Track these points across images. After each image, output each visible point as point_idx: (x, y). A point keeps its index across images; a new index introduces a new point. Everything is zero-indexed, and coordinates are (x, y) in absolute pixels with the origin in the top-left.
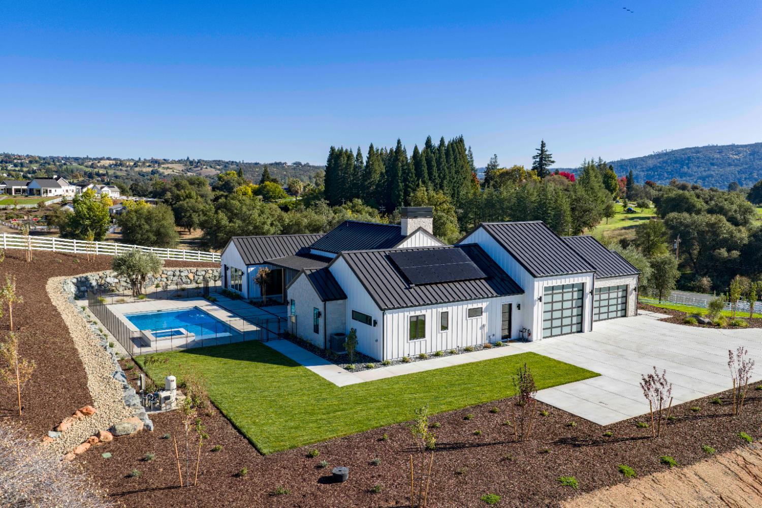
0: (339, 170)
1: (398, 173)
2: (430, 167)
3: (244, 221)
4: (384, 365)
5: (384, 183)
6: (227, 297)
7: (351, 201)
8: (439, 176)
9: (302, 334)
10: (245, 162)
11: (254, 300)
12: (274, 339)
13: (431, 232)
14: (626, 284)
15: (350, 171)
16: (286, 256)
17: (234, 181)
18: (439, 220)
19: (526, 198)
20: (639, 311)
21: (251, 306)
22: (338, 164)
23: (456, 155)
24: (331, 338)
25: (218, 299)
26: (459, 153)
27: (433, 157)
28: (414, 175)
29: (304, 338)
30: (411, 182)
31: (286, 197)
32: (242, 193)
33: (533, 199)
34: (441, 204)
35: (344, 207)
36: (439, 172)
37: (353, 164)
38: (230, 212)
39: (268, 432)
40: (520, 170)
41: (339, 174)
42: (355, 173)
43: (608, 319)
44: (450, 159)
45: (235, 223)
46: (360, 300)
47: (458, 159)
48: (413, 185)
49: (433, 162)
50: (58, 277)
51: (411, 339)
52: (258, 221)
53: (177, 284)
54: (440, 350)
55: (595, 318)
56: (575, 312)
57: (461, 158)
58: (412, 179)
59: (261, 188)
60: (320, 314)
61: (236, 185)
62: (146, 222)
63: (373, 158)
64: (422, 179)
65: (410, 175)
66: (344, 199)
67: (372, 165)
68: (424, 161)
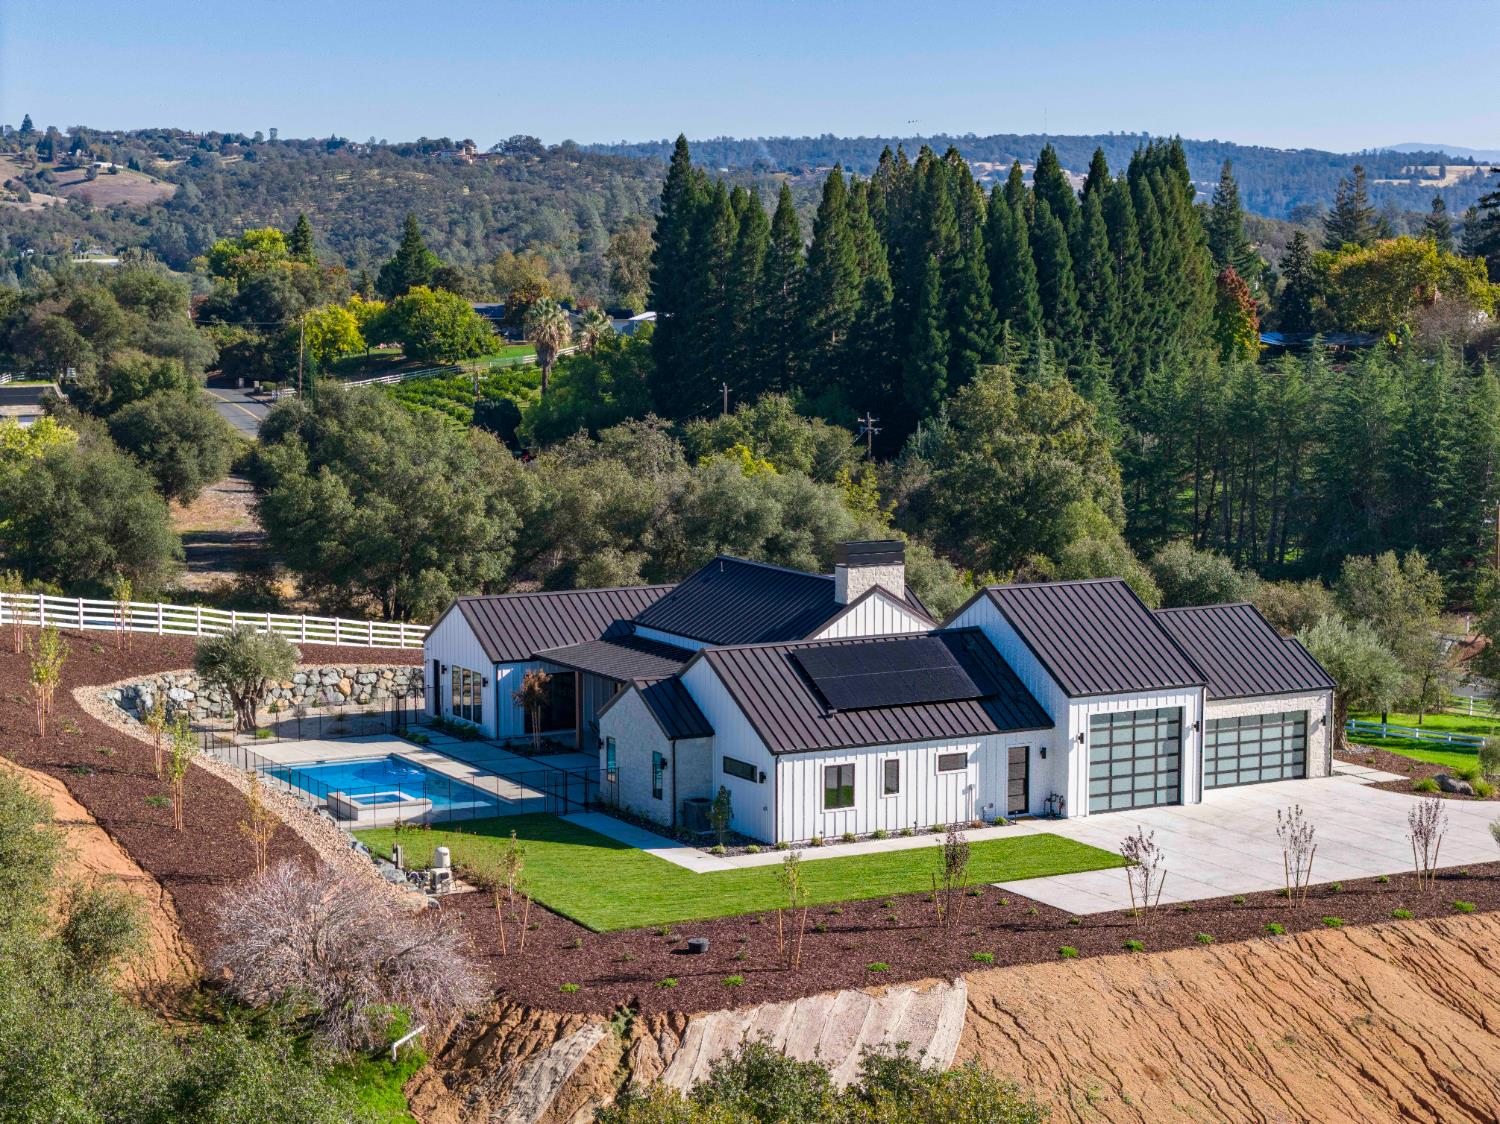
0: (711, 269)
1: (927, 294)
2: (1047, 272)
4: (777, 848)
5: (881, 319)
6: (448, 735)
7: (753, 403)
8: (1082, 303)
9: (629, 802)
10: (282, 136)
11: (515, 743)
12: (576, 811)
13: (901, 596)
14: (1303, 708)
15: (752, 273)
16: (580, 640)
17: (283, 278)
18: (1055, 483)
19: (1365, 405)
20: (1337, 765)
21: (508, 754)
22: (707, 245)
23: (1149, 220)
24: (685, 804)
25: (433, 740)
26: (1162, 210)
27: (1061, 228)
28: (986, 300)
29: (635, 810)
30: (976, 326)
31: (496, 351)
32: (324, 334)
33: (1389, 409)
34: (1064, 425)
35: (725, 428)
36: (1082, 285)
37: (763, 247)
38: (356, 471)
39: (600, 914)
40: (1420, 259)
41: (708, 282)
42: (769, 281)
43: (1260, 781)
44: (1125, 234)
45: (374, 508)
46: (737, 737)
47: (1158, 235)
48: (982, 336)
49: (1058, 252)
50: (84, 688)
51: (827, 806)
52: (446, 500)
53: (314, 705)
54: (881, 827)
55: (1207, 781)
56: (1163, 764)
57: (1170, 228)
58: (979, 316)
59: (394, 313)
60: (663, 764)
61: (295, 299)
62: (83, 501)
63: (838, 228)
64: (1017, 313)
65: (973, 298)
66: (726, 391)
67: (833, 252)
68: (1026, 247)
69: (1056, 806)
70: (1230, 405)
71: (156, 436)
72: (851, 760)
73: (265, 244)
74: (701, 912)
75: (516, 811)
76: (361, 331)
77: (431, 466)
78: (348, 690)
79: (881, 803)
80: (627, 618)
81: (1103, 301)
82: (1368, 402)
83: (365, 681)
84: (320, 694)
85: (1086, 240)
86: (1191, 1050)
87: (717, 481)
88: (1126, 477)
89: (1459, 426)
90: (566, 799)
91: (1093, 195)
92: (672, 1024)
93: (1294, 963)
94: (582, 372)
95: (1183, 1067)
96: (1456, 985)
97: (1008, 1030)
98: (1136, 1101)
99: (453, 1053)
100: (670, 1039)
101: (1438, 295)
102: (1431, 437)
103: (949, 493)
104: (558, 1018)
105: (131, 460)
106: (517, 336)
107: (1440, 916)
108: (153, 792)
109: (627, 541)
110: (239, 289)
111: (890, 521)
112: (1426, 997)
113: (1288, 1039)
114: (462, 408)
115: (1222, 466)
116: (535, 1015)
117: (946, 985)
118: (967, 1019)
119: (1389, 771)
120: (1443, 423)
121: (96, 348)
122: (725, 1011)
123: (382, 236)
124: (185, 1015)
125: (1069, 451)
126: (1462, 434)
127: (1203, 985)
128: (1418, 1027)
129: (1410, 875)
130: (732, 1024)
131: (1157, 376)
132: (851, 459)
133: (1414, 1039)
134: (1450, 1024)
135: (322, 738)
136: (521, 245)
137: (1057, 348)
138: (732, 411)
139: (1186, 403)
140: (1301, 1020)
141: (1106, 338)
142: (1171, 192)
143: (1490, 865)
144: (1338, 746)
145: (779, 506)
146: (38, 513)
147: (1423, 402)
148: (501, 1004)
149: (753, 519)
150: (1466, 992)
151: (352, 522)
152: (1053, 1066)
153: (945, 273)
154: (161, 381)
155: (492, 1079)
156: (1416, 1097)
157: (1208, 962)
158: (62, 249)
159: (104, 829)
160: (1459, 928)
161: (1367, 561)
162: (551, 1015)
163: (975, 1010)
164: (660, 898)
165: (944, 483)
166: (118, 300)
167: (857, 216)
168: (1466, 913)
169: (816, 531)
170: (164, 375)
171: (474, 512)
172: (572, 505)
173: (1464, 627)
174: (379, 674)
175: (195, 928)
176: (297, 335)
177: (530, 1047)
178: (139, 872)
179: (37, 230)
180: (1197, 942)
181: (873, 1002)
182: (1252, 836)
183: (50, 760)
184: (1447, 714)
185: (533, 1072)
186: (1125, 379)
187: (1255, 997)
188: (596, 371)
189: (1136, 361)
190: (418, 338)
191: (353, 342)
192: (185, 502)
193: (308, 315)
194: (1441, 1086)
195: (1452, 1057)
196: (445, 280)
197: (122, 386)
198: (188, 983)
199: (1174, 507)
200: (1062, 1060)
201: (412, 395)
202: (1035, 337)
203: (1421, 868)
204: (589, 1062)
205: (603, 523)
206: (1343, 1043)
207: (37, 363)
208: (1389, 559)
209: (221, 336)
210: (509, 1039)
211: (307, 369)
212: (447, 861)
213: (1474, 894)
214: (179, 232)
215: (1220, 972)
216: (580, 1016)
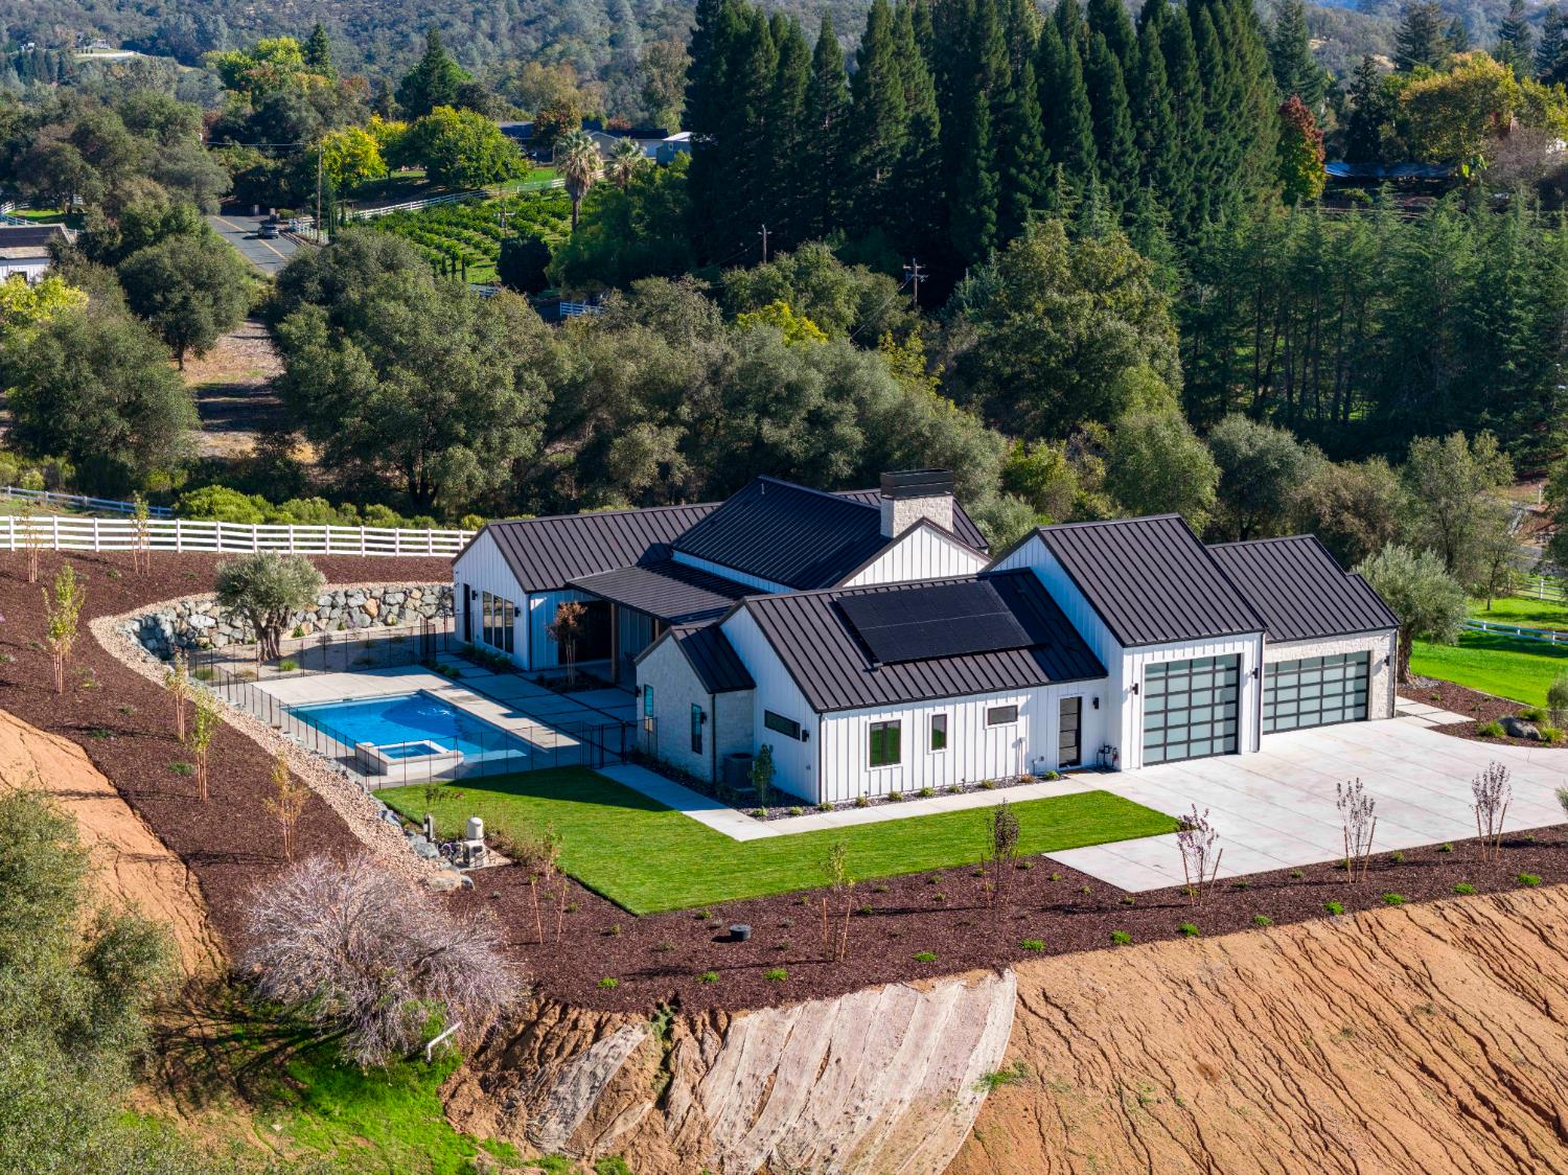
0: (749, 101)
1: (976, 134)
2: (1102, 110)
3: (424, 371)
4: (821, 810)
5: (927, 156)
6: (480, 665)
7: (793, 251)
8: (1139, 142)
9: (668, 754)
11: (548, 676)
12: (613, 763)
13: (949, 527)
14: (1365, 649)
15: (793, 106)
16: (616, 566)
17: (299, 97)
18: (1110, 345)
19: (1435, 261)
20: (1402, 703)
21: (543, 691)
22: (745, 76)
23: (1211, 52)
24: (726, 761)
25: (462, 672)
26: (1224, 42)
27: (1117, 63)
28: (1039, 140)
29: (673, 762)
30: (1027, 168)
31: (524, 174)
32: (344, 158)
33: (1460, 265)
34: (1118, 281)
35: (763, 279)
36: (1139, 124)
37: (804, 78)
38: (378, 341)
39: (638, 892)
40: (1495, 85)
41: (745, 115)
42: (809, 116)
43: (1321, 725)
44: (1185, 68)
45: (398, 382)
46: (779, 691)
47: (1219, 69)
48: (1034, 178)
49: (1113, 88)
50: (102, 619)
51: (873, 764)
52: (474, 373)
53: (340, 628)
54: (929, 784)
55: (1266, 725)
56: (1220, 712)
57: (1232, 60)
58: (1031, 157)
59: (417, 135)
60: (703, 717)
61: (312, 118)
62: (94, 372)
63: (883, 58)
64: (1071, 153)
65: (1024, 138)
66: (765, 233)
67: (877, 86)
68: (1080, 84)
69: (1109, 757)
70: (1293, 259)
71: (168, 285)
72: (896, 716)
73: (280, 55)
74: (742, 890)
75: (549, 764)
76: (382, 154)
77: (457, 336)
78: (374, 611)
79: (928, 759)
80: (665, 541)
81: (1161, 139)
82: (1438, 257)
83: (392, 601)
84: (346, 616)
85: (1143, 74)
86: (1246, 1046)
87: (757, 351)
88: (1184, 331)
89: (1534, 282)
90: (602, 748)
91: (1151, 28)
92: (714, 1023)
93: (1353, 946)
94: (615, 206)
95: (1237, 1065)
96: (1519, 968)
97: (1059, 1026)
98: (1189, 1103)
99: (490, 1053)
100: (712, 1040)
101: (1514, 122)
102: (1504, 295)
103: (998, 355)
104: (597, 1018)
105: (143, 329)
106: (545, 158)
107: (1504, 891)
108: (176, 758)
109: (663, 414)
110: (254, 102)
111: (937, 386)
112: (1488, 981)
113: (1346, 1032)
114: (488, 242)
115: (1284, 321)
116: (573, 1014)
117: (995, 977)
118: (1017, 1015)
119: (1454, 711)
120: (1517, 281)
121: (104, 175)
122: (767, 1009)
123: (402, 27)
124: (213, 1012)
125: (1125, 313)
126: (1537, 291)
127: (1259, 972)
128: (1480, 1016)
129: (1474, 842)
130: (776, 1023)
131: (1218, 226)
132: (895, 308)
133: (1475, 1028)
134: (1512, 1012)
135: (348, 670)
136: (549, 39)
137: (1112, 190)
138: (771, 259)
139: (1246, 254)
140: (1359, 1010)
141: (1164, 178)
142: (1233, 21)
143: (1556, 829)
144: (1402, 679)
145: (821, 377)
146: (48, 385)
147: (1495, 257)
148: (538, 1001)
149: (795, 390)
150: (1530, 975)
151: (375, 397)
152: (1105, 1065)
153: (993, 109)
154: (174, 226)
155: (530, 1083)
156: (1476, 1093)
157: (1264, 947)
158: (64, 43)
159: (126, 801)
160: (1524, 904)
161: (1435, 442)
162: (590, 1014)
163: (1025, 1004)
164: (699, 874)
165: (994, 343)
166: (125, 124)
167: (902, 43)
168: (1531, 886)
169: (859, 402)
170: (176, 218)
171: (504, 386)
172: (605, 376)
173: (1535, 495)
174: (407, 594)
175: (222, 917)
176: (315, 159)
177: (568, 1048)
178: (163, 852)
179: (38, 22)
180: (1255, 925)
181: (920, 997)
182: (1311, 795)
183: (68, 721)
184: (1516, 597)
185: (571, 1075)
186: (1184, 221)
187: (1313, 986)
188: (629, 206)
189: (1195, 203)
190: (442, 162)
191: (374, 165)
192: (199, 354)
193: (326, 139)
194: (1501, 1080)
195: (1514, 1047)
196: (469, 98)
197: (134, 232)
198: (216, 976)
199: (1235, 362)
200: (1114, 1058)
201: (436, 226)
202: (1089, 179)
203: (1485, 834)
204: (628, 1066)
205: (639, 396)
206: (1403, 1035)
207: (41, 191)
208: (1458, 440)
209: (235, 160)
210: (547, 1040)
211: (325, 197)
212: (480, 832)
213: (1539, 864)
214: (188, 24)
215: (1276, 958)
216: (619, 1016)
